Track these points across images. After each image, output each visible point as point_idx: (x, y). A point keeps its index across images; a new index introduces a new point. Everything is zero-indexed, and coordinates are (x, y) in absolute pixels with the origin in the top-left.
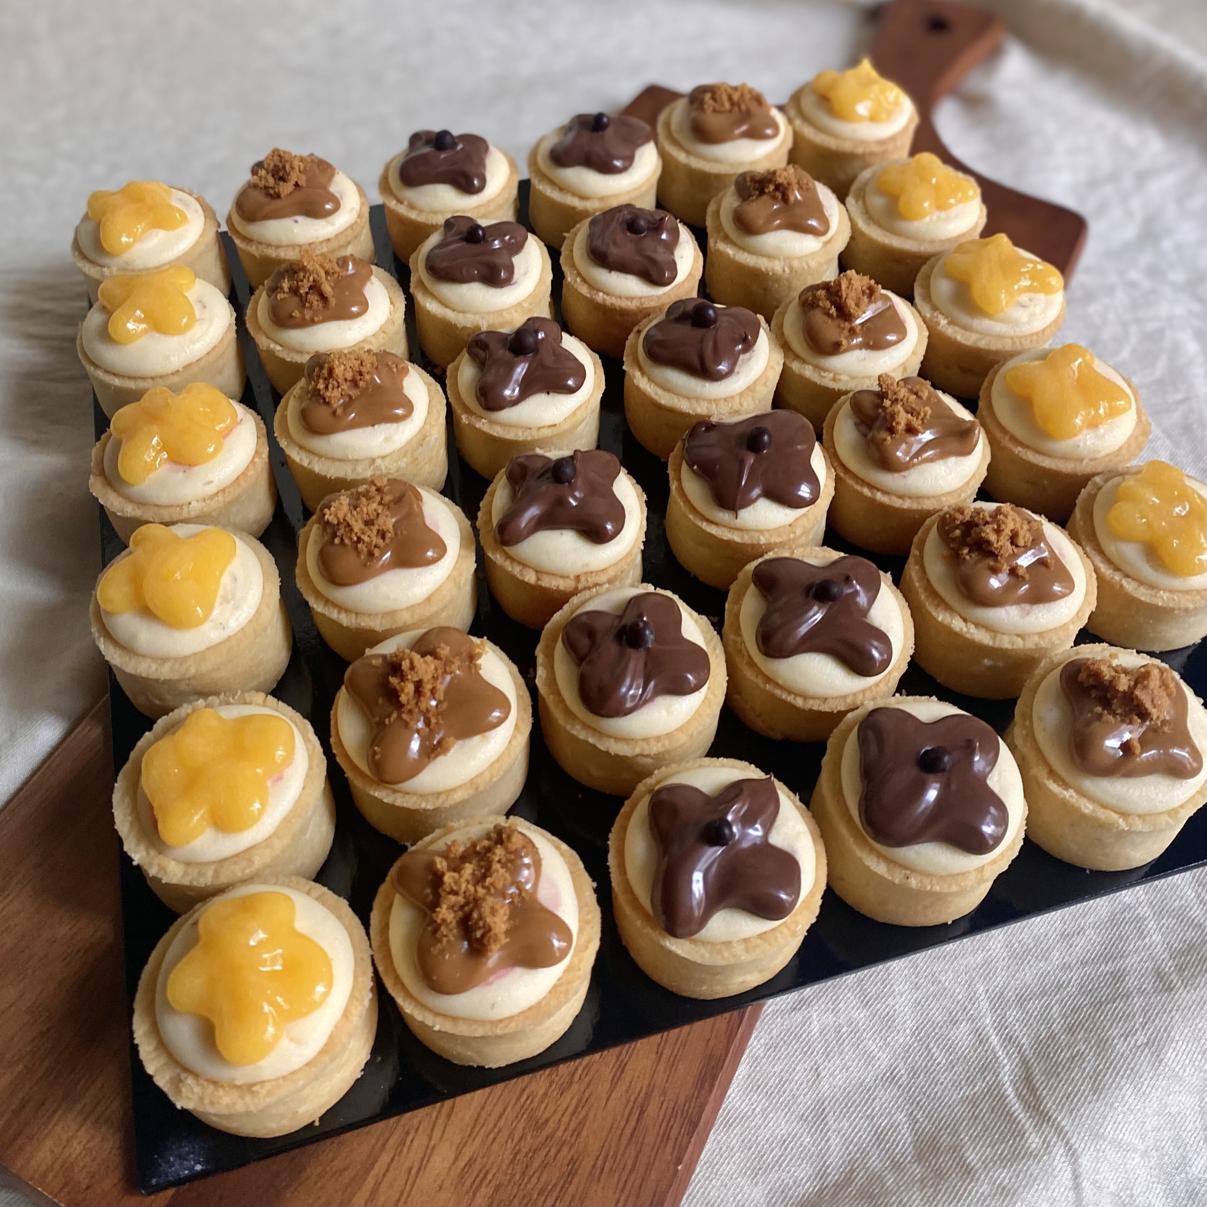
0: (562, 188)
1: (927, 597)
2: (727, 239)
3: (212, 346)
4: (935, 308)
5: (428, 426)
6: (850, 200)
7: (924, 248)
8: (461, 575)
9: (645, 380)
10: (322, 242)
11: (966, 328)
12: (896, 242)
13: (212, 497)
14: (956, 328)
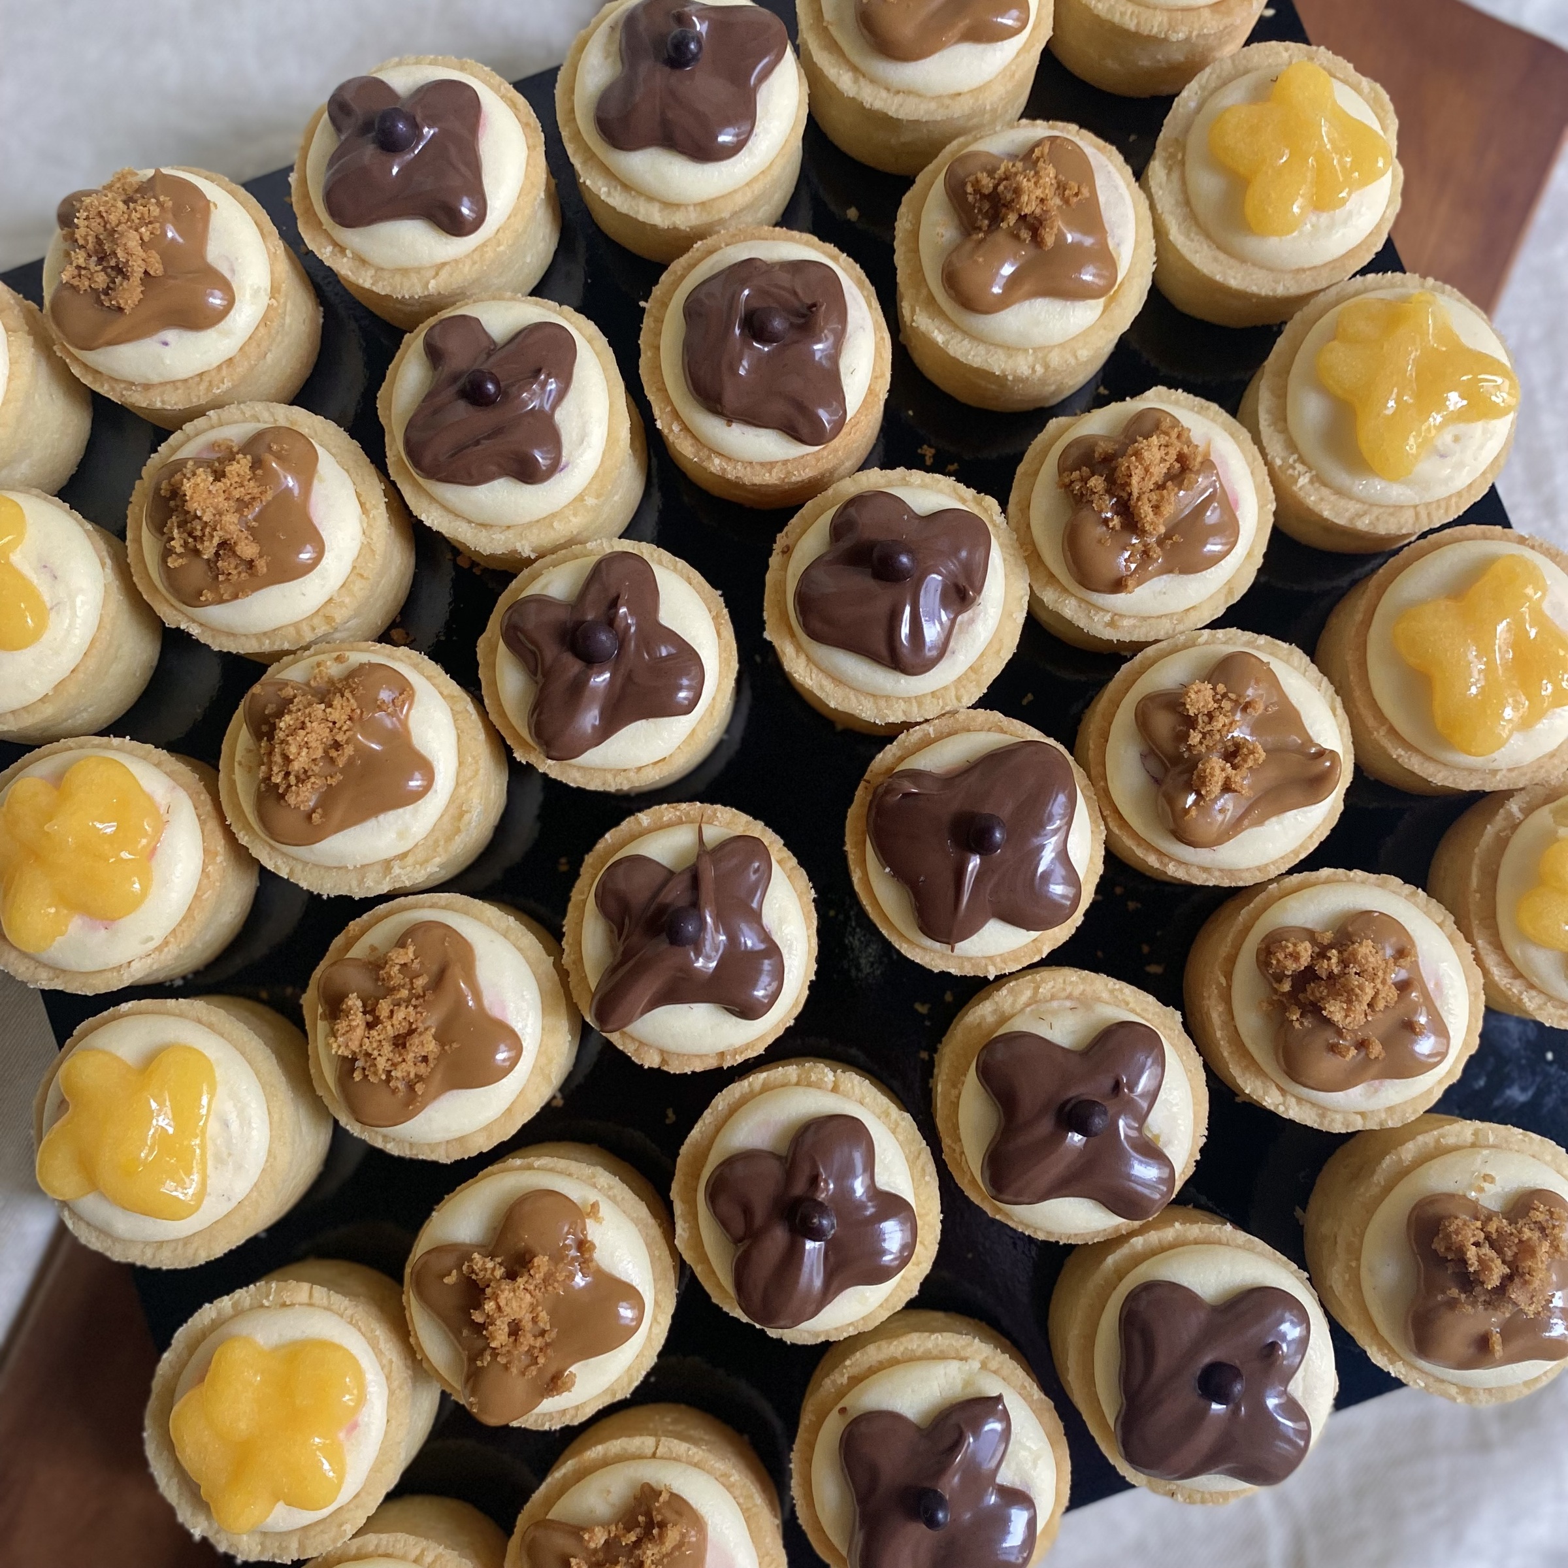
0: (627, 187)
1: (1231, 1053)
2: (930, 302)
3: (89, 640)
4: (1291, 446)
5: (463, 790)
6: (1156, 169)
7: (1284, 288)
8: (550, 1061)
9: (802, 660)
10: (219, 367)
11: (1340, 492)
12: (1234, 277)
13: (159, 949)
14: (1325, 492)
